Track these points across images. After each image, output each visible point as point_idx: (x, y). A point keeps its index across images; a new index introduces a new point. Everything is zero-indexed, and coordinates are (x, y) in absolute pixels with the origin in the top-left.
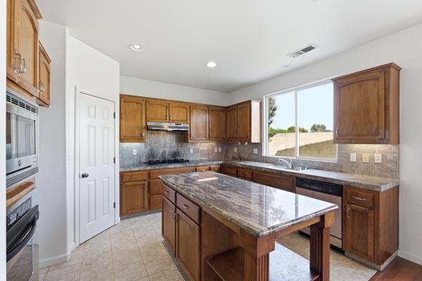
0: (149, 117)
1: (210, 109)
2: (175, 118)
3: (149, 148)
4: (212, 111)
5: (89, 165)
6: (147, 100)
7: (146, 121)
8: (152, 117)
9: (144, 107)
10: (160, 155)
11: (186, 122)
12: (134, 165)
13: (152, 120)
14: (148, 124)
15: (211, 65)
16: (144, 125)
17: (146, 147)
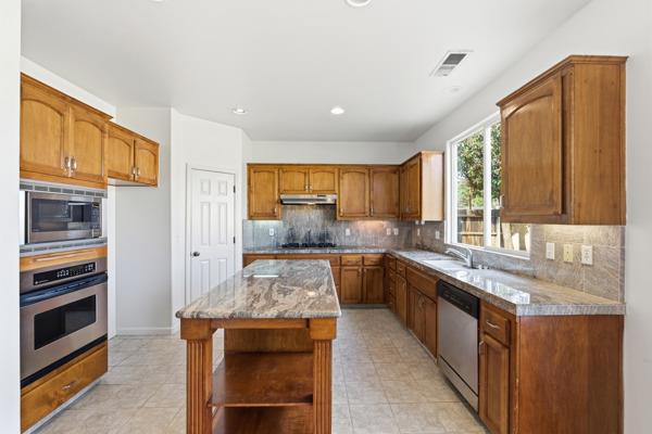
0: (282, 188)
1: (370, 171)
2: (316, 188)
3: (288, 227)
4: (374, 173)
5: (202, 244)
6: (281, 168)
7: (280, 193)
8: (287, 188)
9: (276, 176)
10: (302, 236)
11: (332, 192)
12: (269, 247)
13: (285, 192)
14: (282, 197)
15: (337, 111)
16: (277, 197)
17: (285, 226)
